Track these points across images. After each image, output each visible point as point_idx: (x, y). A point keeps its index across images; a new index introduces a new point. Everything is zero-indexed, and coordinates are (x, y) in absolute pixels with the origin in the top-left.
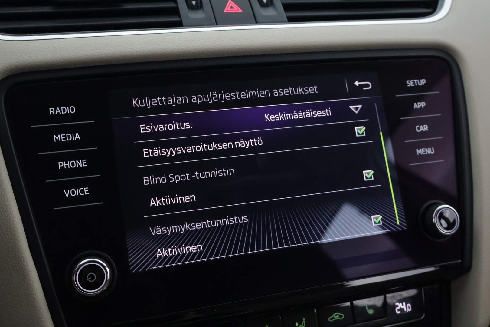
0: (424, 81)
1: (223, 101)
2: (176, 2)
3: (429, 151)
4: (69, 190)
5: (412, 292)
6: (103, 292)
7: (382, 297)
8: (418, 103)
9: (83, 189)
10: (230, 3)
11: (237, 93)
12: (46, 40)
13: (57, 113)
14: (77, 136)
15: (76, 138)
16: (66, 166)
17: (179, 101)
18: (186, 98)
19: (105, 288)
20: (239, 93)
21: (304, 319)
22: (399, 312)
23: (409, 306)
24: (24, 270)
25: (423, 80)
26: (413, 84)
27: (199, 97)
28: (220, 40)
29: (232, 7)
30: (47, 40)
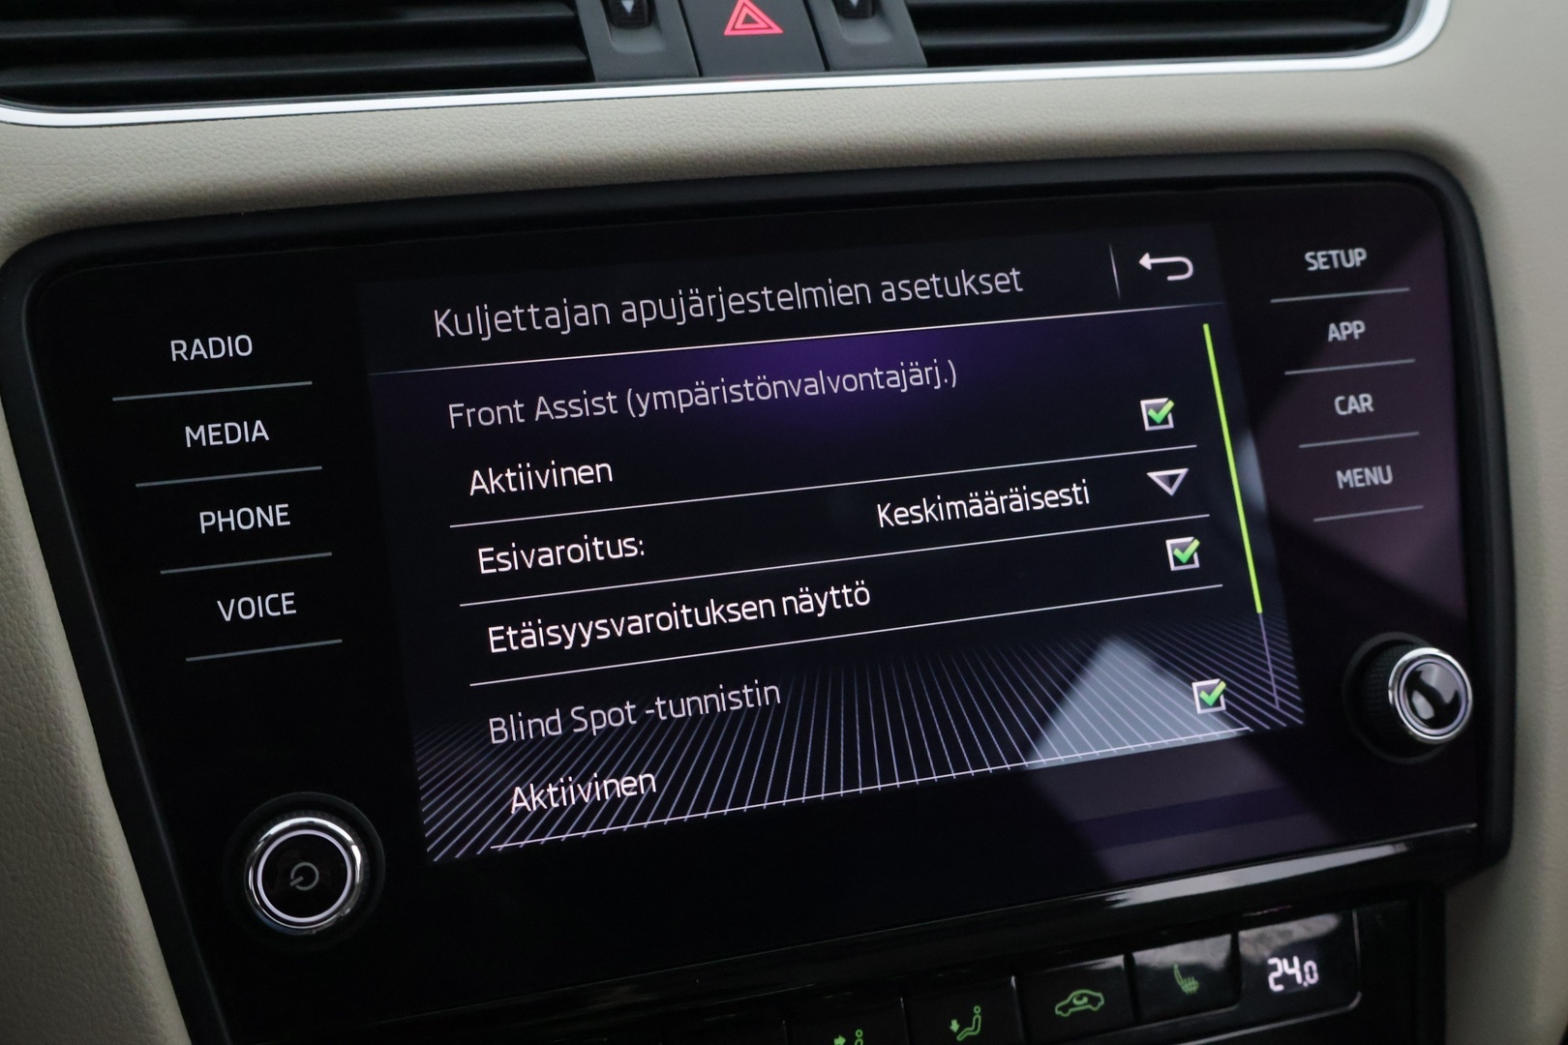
0: (1360, 254)
1: (721, 317)
2: (572, 5)
3: (1376, 476)
4: (233, 601)
5: (1323, 924)
6: (341, 924)
7: (1227, 938)
8: (1343, 324)
9: (276, 596)
10: (744, 5)
11: (766, 292)
12: (158, 126)
13: (196, 356)
14: (259, 431)
15: (255, 434)
16: (223, 523)
17: (581, 320)
18: (602, 309)
19: (348, 911)
20: (770, 292)
21: (977, 1010)
22: (1279, 988)
23: (1310, 968)
24: (91, 854)
25: (1357, 250)
26: (1325, 264)
27: (644, 304)
28: (713, 126)
29: (748, 20)
30: (162, 125)
